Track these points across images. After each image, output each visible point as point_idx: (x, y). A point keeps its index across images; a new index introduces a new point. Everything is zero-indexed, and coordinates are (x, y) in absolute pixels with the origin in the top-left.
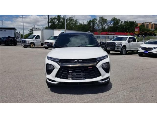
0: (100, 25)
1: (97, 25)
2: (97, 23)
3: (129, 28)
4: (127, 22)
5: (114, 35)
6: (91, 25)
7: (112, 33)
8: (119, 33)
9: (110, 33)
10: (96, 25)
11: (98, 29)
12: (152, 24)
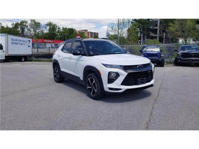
0: (32, 30)
1: (28, 29)
2: (27, 26)
3: (68, 35)
4: (66, 29)
5: (52, 43)
6: (19, 29)
7: (50, 41)
8: (57, 41)
9: (47, 41)
10: (26, 29)
11: (30, 34)
12: (88, 32)
